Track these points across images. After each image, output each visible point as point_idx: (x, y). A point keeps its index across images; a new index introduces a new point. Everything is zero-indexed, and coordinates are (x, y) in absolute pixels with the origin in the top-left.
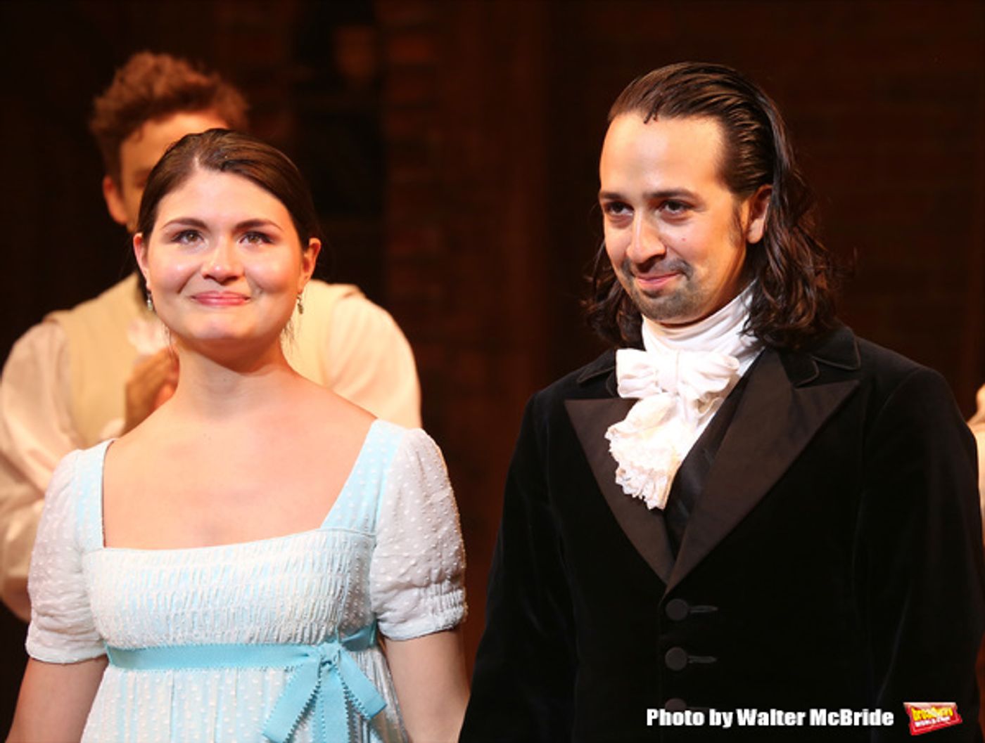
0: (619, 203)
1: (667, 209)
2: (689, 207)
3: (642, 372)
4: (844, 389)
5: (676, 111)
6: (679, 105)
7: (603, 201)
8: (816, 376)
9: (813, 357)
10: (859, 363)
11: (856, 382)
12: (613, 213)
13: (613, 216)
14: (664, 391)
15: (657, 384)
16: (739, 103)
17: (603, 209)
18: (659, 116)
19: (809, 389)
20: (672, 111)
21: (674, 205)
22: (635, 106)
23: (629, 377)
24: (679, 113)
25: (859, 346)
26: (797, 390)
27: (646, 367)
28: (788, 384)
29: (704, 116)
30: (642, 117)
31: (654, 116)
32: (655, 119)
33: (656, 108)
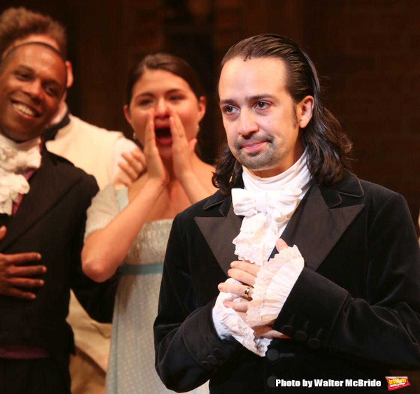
0: (232, 105)
1: (258, 106)
2: (271, 104)
3: (247, 202)
4: (356, 209)
5: (260, 54)
6: (261, 51)
7: (222, 106)
8: (340, 202)
9: (338, 192)
10: (363, 194)
11: (363, 205)
12: (228, 113)
13: (229, 115)
14: (259, 212)
15: (255, 209)
16: (292, 52)
17: (222, 111)
18: (252, 57)
19: (337, 209)
20: (259, 54)
21: (261, 105)
22: (238, 54)
23: (240, 205)
24: (262, 55)
25: (362, 184)
26: (330, 210)
27: (248, 199)
28: (326, 207)
29: (275, 56)
30: (242, 58)
31: (249, 57)
32: (250, 58)
33: (249, 54)
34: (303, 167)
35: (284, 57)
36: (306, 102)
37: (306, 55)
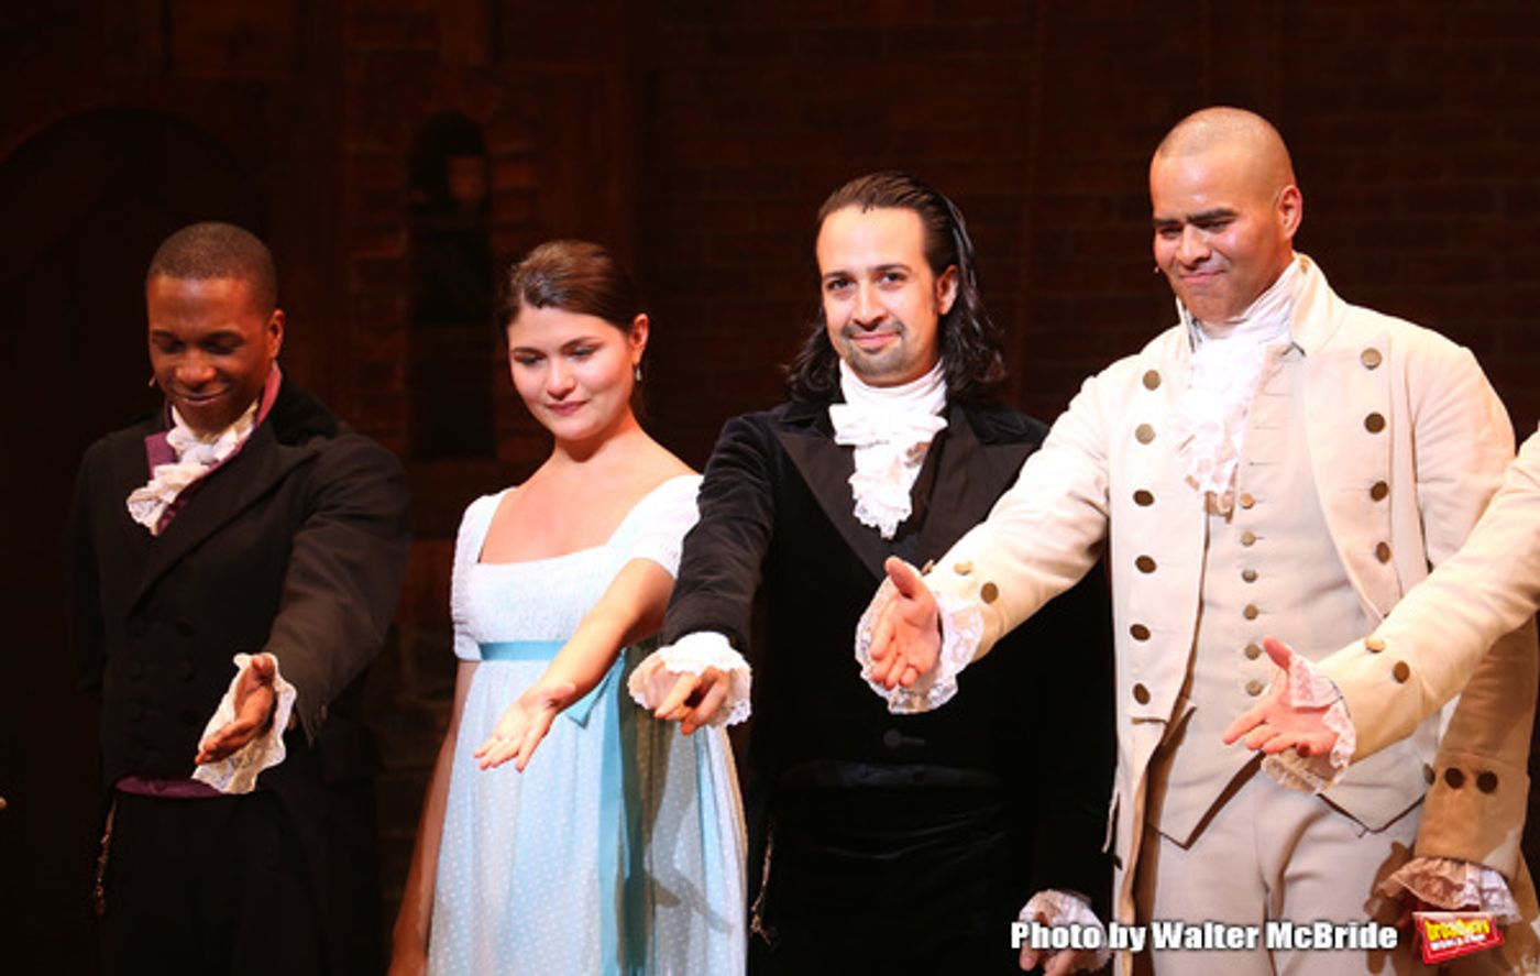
0: (844, 280)
1: (886, 280)
2: (904, 277)
5: (886, 203)
6: (888, 198)
7: (825, 281)
12: (837, 288)
18: (873, 207)
20: (884, 202)
21: (894, 277)
24: (889, 205)
26: (984, 446)
30: (860, 208)
31: (869, 206)
32: (871, 209)
33: (870, 201)
34: (938, 383)
35: (920, 208)
36: (948, 277)
37: (951, 205)
